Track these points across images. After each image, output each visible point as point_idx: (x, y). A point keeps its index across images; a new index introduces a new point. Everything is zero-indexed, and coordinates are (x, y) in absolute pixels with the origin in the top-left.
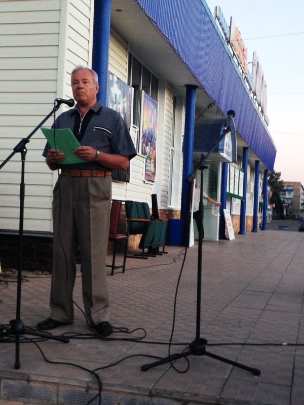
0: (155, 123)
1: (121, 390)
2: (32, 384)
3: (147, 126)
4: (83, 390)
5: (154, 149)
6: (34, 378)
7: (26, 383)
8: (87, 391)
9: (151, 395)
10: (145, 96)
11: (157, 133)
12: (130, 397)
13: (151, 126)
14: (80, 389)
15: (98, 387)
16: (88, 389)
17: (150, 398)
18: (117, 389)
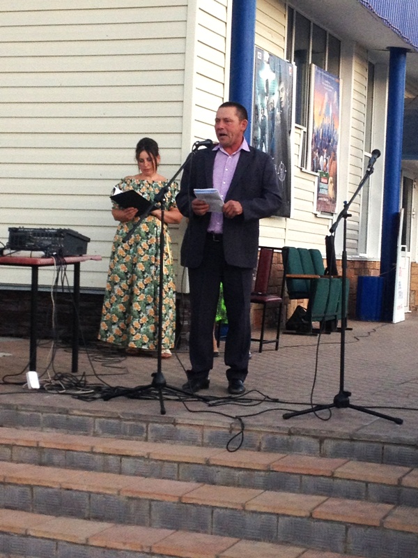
0: (335, 116)
1: (262, 430)
2: (178, 427)
3: (321, 122)
4: (227, 431)
5: (334, 159)
6: (180, 421)
7: (173, 426)
8: (230, 432)
9: (290, 434)
10: (317, 73)
11: (339, 132)
12: (270, 436)
13: (327, 121)
14: (224, 430)
15: (241, 428)
16: (231, 429)
17: (289, 437)
18: (258, 429)
